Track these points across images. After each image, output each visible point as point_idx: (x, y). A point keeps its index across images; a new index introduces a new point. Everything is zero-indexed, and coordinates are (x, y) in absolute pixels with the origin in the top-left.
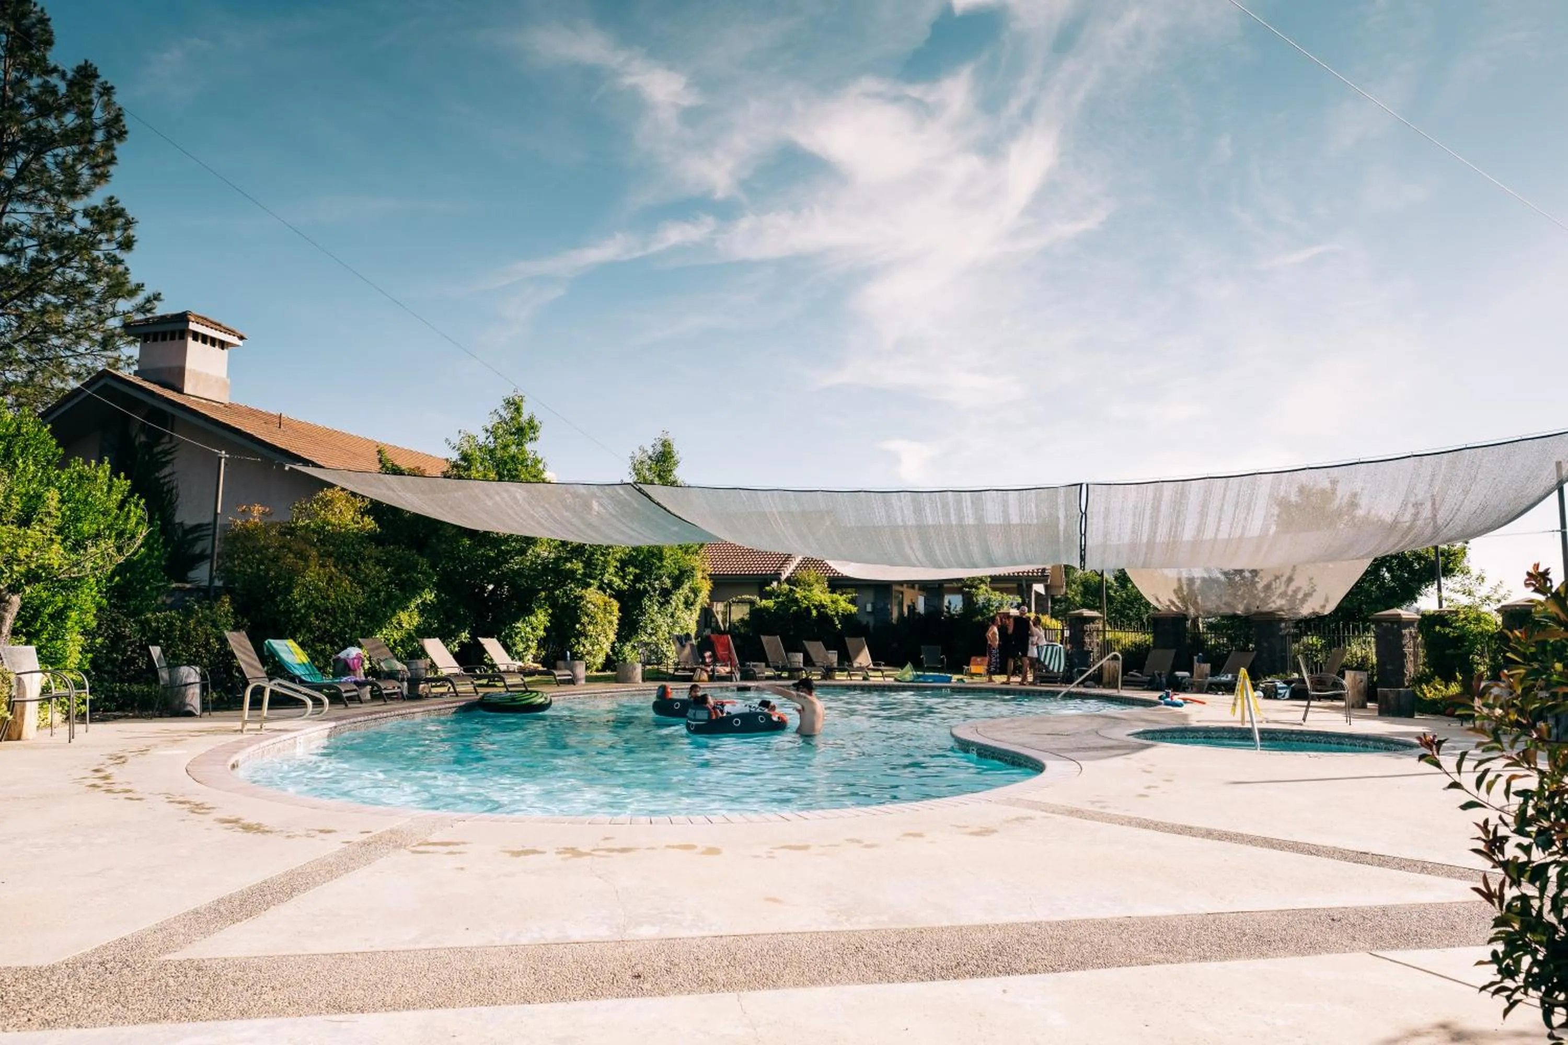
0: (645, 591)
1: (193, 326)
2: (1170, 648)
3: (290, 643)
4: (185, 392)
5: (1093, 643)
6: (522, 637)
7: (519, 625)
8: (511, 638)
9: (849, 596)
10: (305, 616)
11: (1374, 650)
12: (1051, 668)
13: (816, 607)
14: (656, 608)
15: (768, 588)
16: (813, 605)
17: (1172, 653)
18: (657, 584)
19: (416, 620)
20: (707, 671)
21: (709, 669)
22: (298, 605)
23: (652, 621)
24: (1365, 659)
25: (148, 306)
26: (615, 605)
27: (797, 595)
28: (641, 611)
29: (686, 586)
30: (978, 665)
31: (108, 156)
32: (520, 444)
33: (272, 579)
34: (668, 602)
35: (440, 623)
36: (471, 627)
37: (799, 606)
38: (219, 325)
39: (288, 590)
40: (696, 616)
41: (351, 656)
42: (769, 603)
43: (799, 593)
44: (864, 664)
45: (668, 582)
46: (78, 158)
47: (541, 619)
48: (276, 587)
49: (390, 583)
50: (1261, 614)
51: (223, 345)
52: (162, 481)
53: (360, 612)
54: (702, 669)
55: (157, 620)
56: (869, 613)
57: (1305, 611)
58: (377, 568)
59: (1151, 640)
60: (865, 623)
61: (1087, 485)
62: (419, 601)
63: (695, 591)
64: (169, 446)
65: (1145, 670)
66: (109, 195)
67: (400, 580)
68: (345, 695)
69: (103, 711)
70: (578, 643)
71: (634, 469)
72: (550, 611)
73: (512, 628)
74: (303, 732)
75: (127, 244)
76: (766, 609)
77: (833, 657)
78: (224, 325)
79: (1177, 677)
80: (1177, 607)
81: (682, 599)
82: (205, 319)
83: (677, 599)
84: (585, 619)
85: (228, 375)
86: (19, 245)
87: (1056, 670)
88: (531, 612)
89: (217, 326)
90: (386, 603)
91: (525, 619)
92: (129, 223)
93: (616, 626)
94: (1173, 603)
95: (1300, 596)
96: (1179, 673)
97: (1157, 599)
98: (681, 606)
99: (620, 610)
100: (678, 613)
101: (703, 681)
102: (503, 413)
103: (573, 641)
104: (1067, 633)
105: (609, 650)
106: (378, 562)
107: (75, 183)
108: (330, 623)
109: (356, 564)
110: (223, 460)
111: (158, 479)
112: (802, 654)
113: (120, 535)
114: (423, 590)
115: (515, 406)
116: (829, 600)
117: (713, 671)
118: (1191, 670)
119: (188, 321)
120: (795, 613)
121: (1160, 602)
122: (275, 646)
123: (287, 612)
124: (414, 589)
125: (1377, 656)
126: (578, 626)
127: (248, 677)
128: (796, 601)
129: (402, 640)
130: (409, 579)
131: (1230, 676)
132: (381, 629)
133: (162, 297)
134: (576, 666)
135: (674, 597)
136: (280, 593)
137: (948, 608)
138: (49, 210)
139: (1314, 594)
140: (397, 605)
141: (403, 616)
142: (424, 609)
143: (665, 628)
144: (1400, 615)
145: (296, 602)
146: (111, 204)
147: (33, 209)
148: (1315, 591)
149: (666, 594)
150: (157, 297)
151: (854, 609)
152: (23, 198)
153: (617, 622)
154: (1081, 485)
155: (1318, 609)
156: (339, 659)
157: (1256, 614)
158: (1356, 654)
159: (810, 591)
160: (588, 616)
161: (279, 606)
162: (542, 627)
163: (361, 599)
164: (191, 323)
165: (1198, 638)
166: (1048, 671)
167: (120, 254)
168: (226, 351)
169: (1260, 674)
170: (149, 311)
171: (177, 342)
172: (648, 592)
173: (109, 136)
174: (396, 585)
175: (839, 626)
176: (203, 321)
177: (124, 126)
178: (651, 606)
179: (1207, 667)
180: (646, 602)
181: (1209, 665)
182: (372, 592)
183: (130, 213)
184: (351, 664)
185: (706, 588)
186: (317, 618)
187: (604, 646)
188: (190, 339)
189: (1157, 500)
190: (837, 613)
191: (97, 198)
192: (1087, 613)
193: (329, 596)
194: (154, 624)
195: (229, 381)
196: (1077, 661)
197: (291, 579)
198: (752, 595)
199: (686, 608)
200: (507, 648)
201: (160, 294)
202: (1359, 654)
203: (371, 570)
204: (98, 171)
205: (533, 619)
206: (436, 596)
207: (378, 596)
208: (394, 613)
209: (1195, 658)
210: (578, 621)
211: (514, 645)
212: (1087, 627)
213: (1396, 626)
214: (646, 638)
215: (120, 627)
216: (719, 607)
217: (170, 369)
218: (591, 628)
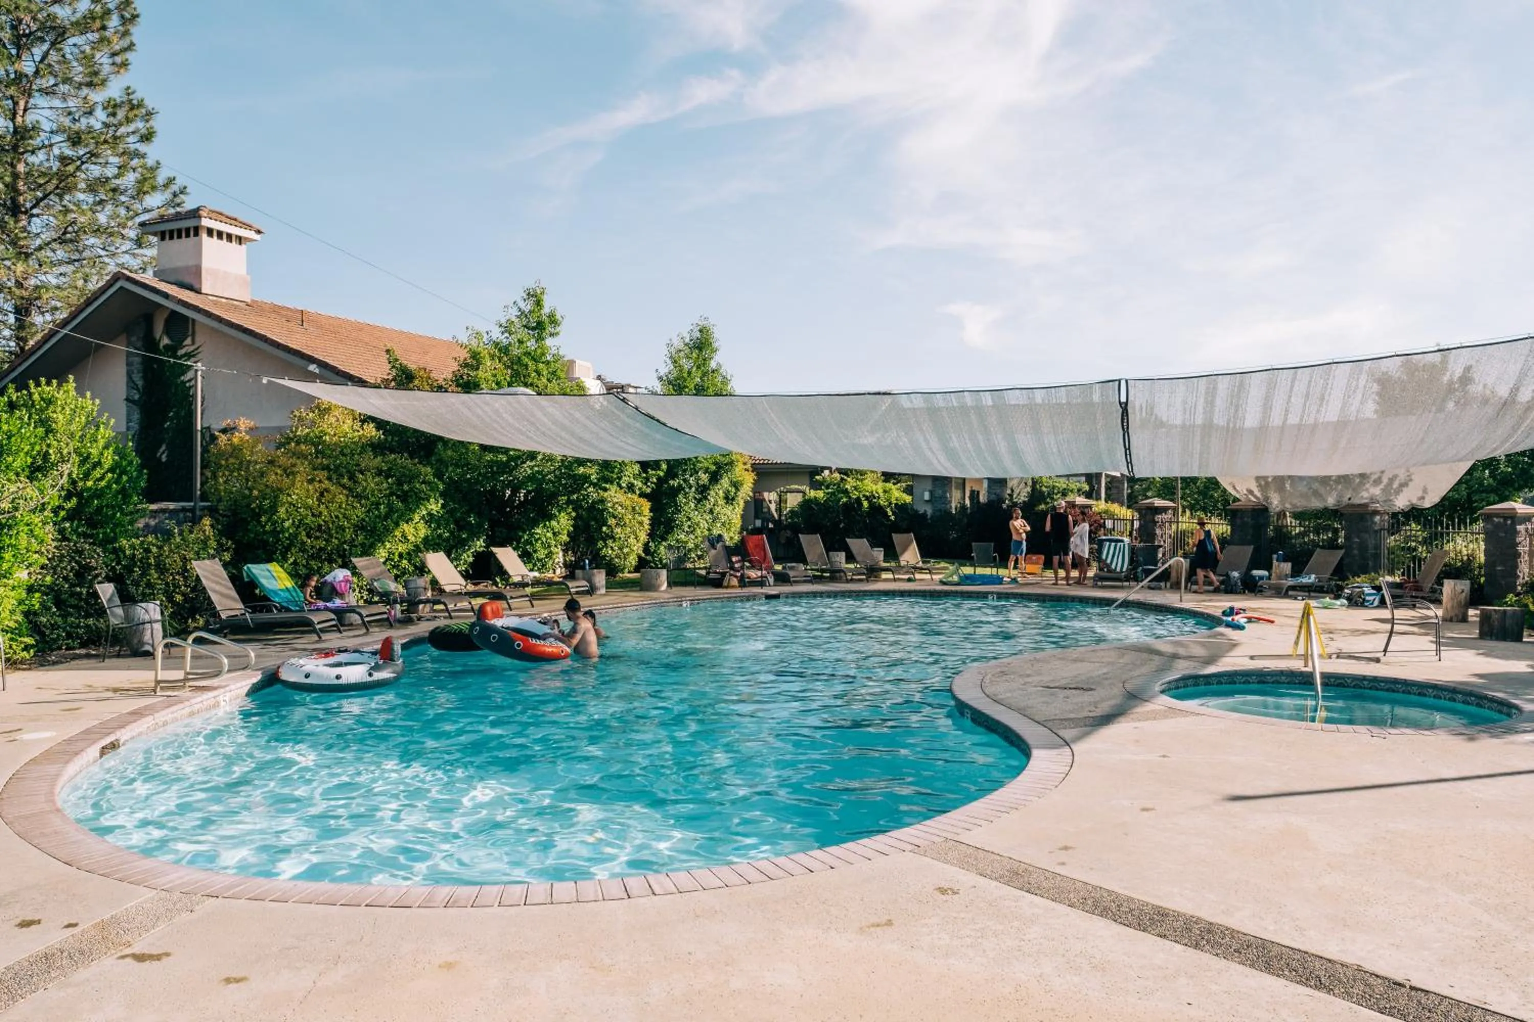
0: (680, 488)
1: (206, 222)
2: (1249, 544)
3: (274, 567)
4: (203, 291)
5: (1164, 535)
6: (542, 543)
7: (538, 531)
8: (531, 543)
9: (904, 485)
10: (295, 535)
11: (1483, 547)
12: (1113, 567)
13: (867, 498)
14: (693, 505)
15: (818, 477)
16: (864, 496)
17: (1250, 549)
18: (692, 481)
19: (423, 531)
20: (736, 577)
21: (739, 574)
22: (287, 524)
23: (689, 519)
24: (1471, 558)
25: (177, 200)
26: (646, 506)
27: (848, 486)
28: (676, 509)
29: (725, 482)
30: (1033, 563)
31: (125, 43)
32: (540, 339)
33: (257, 498)
34: (706, 498)
35: (452, 533)
36: (487, 535)
37: (850, 497)
38: (235, 220)
39: (273, 509)
40: (739, 510)
41: (337, 580)
42: (820, 494)
43: (850, 483)
44: (912, 562)
45: (704, 478)
46: (96, 45)
47: (564, 522)
48: (260, 507)
49: (391, 494)
50: (1353, 506)
51: (240, 240)
52: (188, 385)
53: (360, 527)
54: (731, 575)
55: (133, 547)
56: (927, 501)
57: (1401, 502)
58: (377, 480)
59: (1229, 531)
60: (922, 512)
61: (1127, 381)
62: (424, 512)
63: (736, 485)
64: (192, 348)
65: (1218, 569)
66: (125, 85)
67: (403, 491)
68: (318, 627)
69: (67, 649)
70: (606, 546)
71: (671, 357)
72: (574, 514)
73: (532, 535)
74: (227, 688)
75: (147, 137)
76: (816, 500)
77: (879, 554)
78: (241, 219)
79: (1254, 577)
80: (1255, 497)
81: (721, 493)
82: (221, 214)
83: (717, 493)
84: (611, 521)
85: (249, 272)
86: (46, 142)
87: (1118, 569)
88: (551, 517)
89: (233, 220)
90: (387, 516)
91: (545, 525)
92: (149, 115)
93: (647, 527)
94: (1251, 492)
95: (1395, 485)
96: (1256, 573)
97: (1234, 488)
98: (721, 502)
99: (651, 510)
100: (717, 509)
101: (733, 587)
102: (522, 305)
103: (600, 544)
104: (1136, 525)
105: (641, 552)
106: (379, 472)
107: (96, 74)
108: (325, 540)
109: (352, 477)
110: (199, 373)
111: (184, 383)
112: (844, 554)
113: (85, 459)
114: (428, 501)
115: (535, 297)
116: (880, 491)
117: (742, 575)
118: (1269, 567)
119: (200, 217)
120: (845, 504)
121: (1237, 491)
122: (254, 571)
123: (275, 533)
124: (420, 499)
125: (1485, 555)
126: (604, 529)
127: (218, 608)
128: (846, 492)
129: (409, 554)
130: (411, 490)
131: (1313, 576)
132: (383, 542)
133: (188, 190)
134: (593, 575)
135: (712, 493)
136: (265, 512)
137: (1011, 496)
138: (72, 103)
139: (1411, 484)
140: (400, 517)
141: (407, 528)
142: (430, 519)
143: (703, 524)
144: (1514, 509)
145: (283, 521)
146: (128, 94)
147: (57, 103)
148: (1411, 480)
149: (703, 491)
150: (183, 191)
151: (908, 499)
152: (47, 92)
153: (648, 522)
154: (1119, 381)
155: (1415, 501)
156: (326, 581)
157: (1348, 505)
158: (1461, 552)
159: (862, 480)
160: (615, 517)
161: (264, 527)
162: (565, 532)
163: (360, 512)
164: (203, 219)
165: (1281, 530)
166: (1110, 571)
167: (142, 148)
168: (244, 246)
169: (1348, 574)
170: (178, 205)
171: (192, 238)
172: (683, 489)
173: (124, 21)
174: (398, 496)
175: (892, 518)
176: (219, 215)
177: (135, 9)
178: (687, 503)
179: (1287, 567)
180: (681, 498)
181: (1290, 564)
182: (372, 504)
183: (150, 103)
184: (338, 588)
185: (748, 480)
186: (309, 536)
187: (635, 548)
188: (204, 236)
189: (1211, 393)
190: (890, 503)
191: (114, 90)
192: (1158, 502)
193: (321, 513)
194: (128, 552)
195: (249, 278)
196: (1141, 559)
197: (276, 497)
198: (802, 484)
199: (727, 503)
200: (526, 556)
201: (185, 188)
202: (1465, 552)
203: (370, 483)
204: (118, 59)
205: (554, 523)
206: (443, 506)
207: (378, 509)
208: (397, 525)
209: (1275, 556)
210: (605, 523)
211: (535, 551)
212: (1159, 518)
213: (1509, 522)
214: (683, 537)
215: (85, 558)
216: (771, 497)
217: (187, 269)
218: (618, 530)
